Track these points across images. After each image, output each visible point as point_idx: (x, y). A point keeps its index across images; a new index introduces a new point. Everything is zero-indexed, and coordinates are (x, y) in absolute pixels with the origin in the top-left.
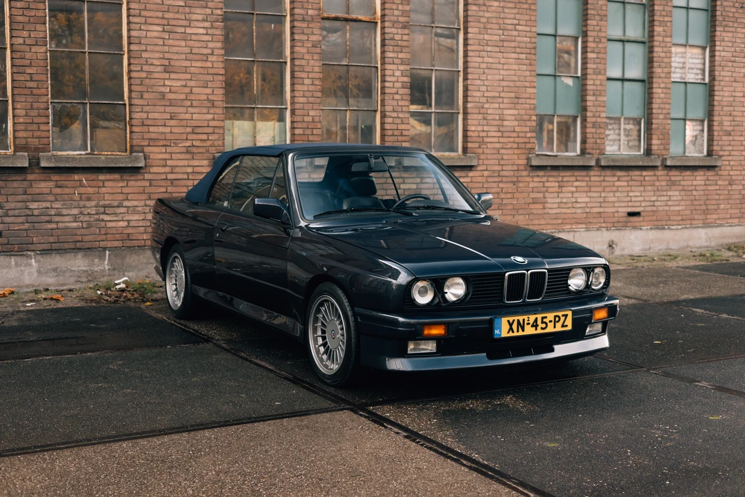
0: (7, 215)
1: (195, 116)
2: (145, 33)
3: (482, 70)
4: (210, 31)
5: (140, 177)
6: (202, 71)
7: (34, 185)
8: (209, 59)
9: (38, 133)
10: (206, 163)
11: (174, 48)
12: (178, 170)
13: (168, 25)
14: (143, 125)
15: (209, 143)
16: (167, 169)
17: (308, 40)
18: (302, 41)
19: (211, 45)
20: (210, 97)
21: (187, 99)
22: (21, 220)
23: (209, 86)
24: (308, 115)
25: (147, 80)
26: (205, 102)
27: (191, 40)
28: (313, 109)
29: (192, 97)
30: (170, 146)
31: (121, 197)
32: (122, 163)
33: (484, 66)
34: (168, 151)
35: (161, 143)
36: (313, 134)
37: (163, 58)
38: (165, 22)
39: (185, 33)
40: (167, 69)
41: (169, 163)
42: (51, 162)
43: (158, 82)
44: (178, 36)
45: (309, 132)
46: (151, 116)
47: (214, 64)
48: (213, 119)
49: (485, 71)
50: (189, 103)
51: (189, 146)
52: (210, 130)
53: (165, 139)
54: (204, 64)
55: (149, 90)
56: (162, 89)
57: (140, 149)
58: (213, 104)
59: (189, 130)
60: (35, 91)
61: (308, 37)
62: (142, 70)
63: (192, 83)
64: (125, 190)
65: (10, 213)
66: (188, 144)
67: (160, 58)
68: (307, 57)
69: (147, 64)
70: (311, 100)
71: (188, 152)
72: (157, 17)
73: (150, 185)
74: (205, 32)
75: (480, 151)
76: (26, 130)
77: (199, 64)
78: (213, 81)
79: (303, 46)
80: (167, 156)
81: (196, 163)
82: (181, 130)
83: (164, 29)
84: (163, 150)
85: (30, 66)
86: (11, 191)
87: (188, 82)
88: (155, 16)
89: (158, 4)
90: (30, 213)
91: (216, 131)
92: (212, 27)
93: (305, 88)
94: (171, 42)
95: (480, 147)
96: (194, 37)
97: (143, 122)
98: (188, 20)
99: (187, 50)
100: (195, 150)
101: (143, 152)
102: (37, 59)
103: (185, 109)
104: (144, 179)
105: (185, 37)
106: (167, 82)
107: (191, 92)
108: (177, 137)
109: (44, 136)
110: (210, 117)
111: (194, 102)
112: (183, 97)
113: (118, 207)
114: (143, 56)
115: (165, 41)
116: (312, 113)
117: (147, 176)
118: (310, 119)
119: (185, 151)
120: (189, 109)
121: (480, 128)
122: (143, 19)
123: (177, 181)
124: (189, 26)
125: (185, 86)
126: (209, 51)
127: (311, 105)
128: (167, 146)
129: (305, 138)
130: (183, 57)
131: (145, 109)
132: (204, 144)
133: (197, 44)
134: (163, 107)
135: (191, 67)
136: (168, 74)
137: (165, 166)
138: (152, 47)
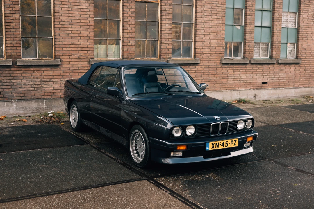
0: (3, 85)
1: (82, 43)
2: (61, 8)
3: (203, 23)
4: (88, 8)
5: (59, 69)
6: (85, 24)
7: (14, 73)
8: (88, 19)
9: (16, 51)
10: (86, 63)
11: (73, 15)
12: (74, 66)
13: (71, 5)
14: (60, 47)
15: (88, 54)
16: (70, 66)
17: (129, 11)
18: (127, 11)
19: (89, 13)
20: (88, 35)
21: (78, 36)
22: (9, 87)
23: (88, 31)
24: (129, 43)
25: (62, 28)
26: (86, 37)
27: (80, 11)
28: (131, 40)
29: (81, 35)
30: (72, 56)
31: (51, 77)
32: (51, 63)
33: (203, 21)
34: (70, 58)
35: (68, 55)
36: (131, 51)
37: (69, 19)
38: (70, 4)
39: (78, 8)
40: (70, 24)
41: (71, 63)
42: (21, 63)
43: (66, 29)
44: (75, 10)
45: (129, 49)
46: (63, 43)
47: (90, 21)
48: (90, 45)
49: (204, 23)
50: (79, 38)
52: (88, 49)
53: (69, 53)
54: (86, 21)
55: (63, 32)
56: (68, 32)
57: (59, 57)
58: (90, 38)
59: (79, 49)
60: (15, 33)
62: (60, 24)
63: (81, 29)
64: (53, 74)
65: (4, 84)
66: (79, 55)
67: (67, 19)
68: (129, 18)
69: (62, 22)
70: (131, 36)
71: (79, 58)
72: (66, 2)
73: (63, 72)
74: (86, 8)
75: (201, 57)
76: (11, 49)
77: (83, 21)
78: (90, 28)
79: (127, 13)
80: (70, 60)
81: (82, 63)
82: (76, 49)
83: (69, 6)
84: (68, 57)
85: (13, 22)
86: (5, 75)
87: (79, 29)
90: (13, 84)
91: (91, 49)
92: (89, 6)
93: (128, 31)
94: (72, 12)
95: (201, 56)
96: (82, 10)
97: (60, 46)
98: (79, 3)
99: (79, 15)
100: (82, 57)
101: (60, 58)
102: (16, 20)
103: (78, 40)
104: (60, 70)
105: (78, 10)
106: (70, 29)
107: (80, 33)
108: (74, 52)
109: (18, 52)
110: (88, 43)
111: (81, 37)
112: (77, 35)
113: (49, 81)
114: (60, 18)
115: (69, 11)
116: (131, 42)
117: (62, 69)
119: (78, 58)
120: (79, 40)
121: (201, 48)
122: (60, 3)
123: (74, 71)
124: (80, 5)
125: (78, 31)
126: (88, 16)
127: (131, 38)
128: (70, 56)
129: (128, 52)
130: (77, 18)
131: (61, 40)
132: (86, 55)
133: (83, 13)
134: (69, 40)
135: (80, 22)
136: (71, 26)
137: (69, 64)
138: (64, 14)
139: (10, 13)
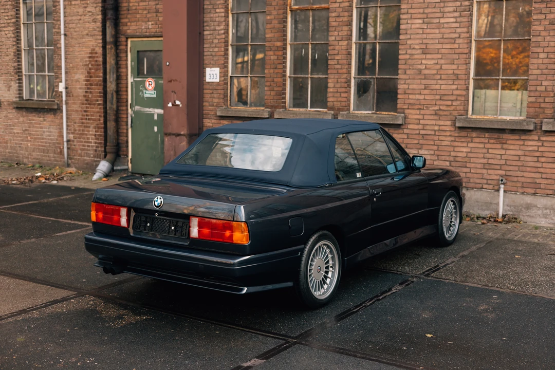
1: (443, 87)
2: (410, 25)
4: (459, 20)
5: (401, 131)
8: (457, 42)
9: (340, 99)
10: (449, 123)
11: (430, 35)
12: (428, 127)
13: (427, 18)
14: (405, 93)
15: (453, 108)
16: (420, 127)
17: (545, 19)
18: (540, 20)
19: (459, 30)
20: (456, 72)
21: (437, 74)
23: (455, 63)
24: (541, 85)
25: (410, 61)
26: (452, 76)
27: (443, 28)
28: (546, 80)
29: (442, 72)
30: (423, 109)
32: (387, 121)
34: (421, 113)
35: (416, 107)
36: (544, 102)
37: (422, 44)
38: (425, 16)
39: (439, 23)
40: (425, 52)
41: (422, 122)
43: (417, 62)
44: (434, 26)
45: (541, 100)
46: (411, 87)
47: (461, 45)
48: (457, 89)
50: (439, 77)
51: (437, 110)
52: (454, 98)
53: (420, 104)
54: (452, 46)
55: (411, 68)
56: (420, 67)
57: (402, 110)
58: (458, 77)
59: (438, 97)
60: (340, 71)
61: (546, 17)
62: (406, 54)
63: (442, 61)
66: (437, 108)
67: (420, 44)
68: (543, 34)
69: (410, 49)
70: (545, 71)
71: (436, 114)
72: (419, 13)
73: (408, 138)
74: (455, 21)
76: (333, 97)
77: (448, 46)
78: (459, 58)
79: (540, 25)
80: (421, 117)
81: (441, 123)
82: (432, 97)
83: (424, 21)
84: (418, 112)
85: (338, 54)
87: (439, 60)
88: (418, 12)
89: (421, 3)
91: (459, 98)
92: (461, 16)
93: (540, 61)
94: (428, 31)
96: (446, 25)
97: (405, 92)
98: (442, 12)
99: (440, 36)
100: (441, 113)
101: (404, 113)
102: (342, 50)
103: (436, 81)
104: (403, 133)
105: (439, 26)
106: (424, 62)
107: (441, 68)
108: (429, 102)
109: (343, 100)
110: (454, 87)
111: (442, 76)
112: (435, 72)
114: (408, 43)
115: (424, 30)
116: (545, 83)
117: (405, 131)
118: (543, 88)
119: (434, 113)
120: (439, 81)
122: (409, 16)
123: (427, 136)
124: (443, 17)
125: (437, 64)
126: (457, 35)
127: (545, 76)
128: (420, 109)
129: (537, 105)
130: (437, 41)
131: (408, 81)
132: (449, 109)
133: (448, 31)
134: (420, 80)
135: (442, 48)
136: (424, 55)
137: (419, 124)
138: (414, 36)
139: (335, 40)
